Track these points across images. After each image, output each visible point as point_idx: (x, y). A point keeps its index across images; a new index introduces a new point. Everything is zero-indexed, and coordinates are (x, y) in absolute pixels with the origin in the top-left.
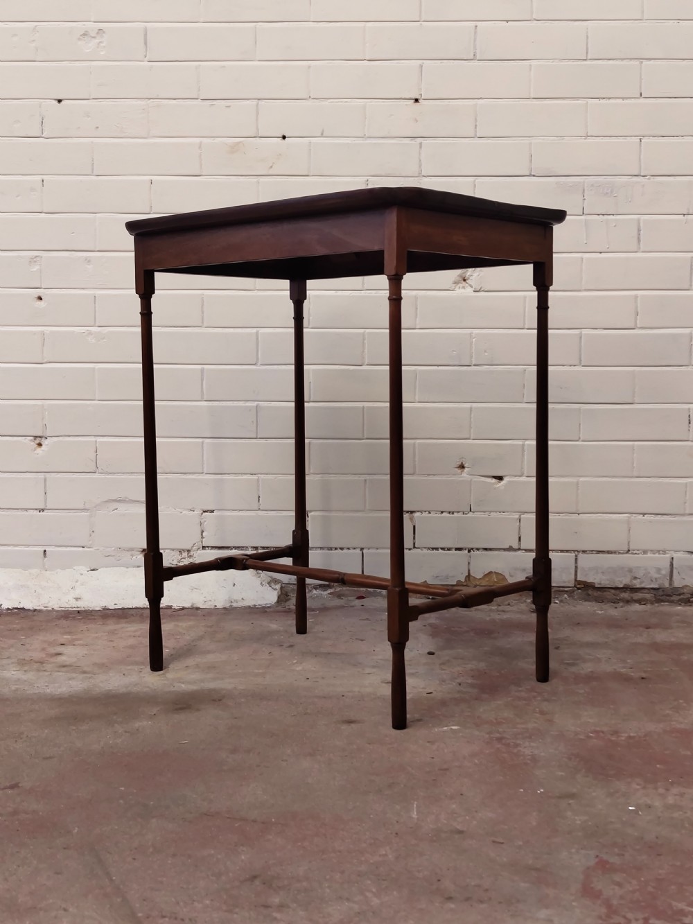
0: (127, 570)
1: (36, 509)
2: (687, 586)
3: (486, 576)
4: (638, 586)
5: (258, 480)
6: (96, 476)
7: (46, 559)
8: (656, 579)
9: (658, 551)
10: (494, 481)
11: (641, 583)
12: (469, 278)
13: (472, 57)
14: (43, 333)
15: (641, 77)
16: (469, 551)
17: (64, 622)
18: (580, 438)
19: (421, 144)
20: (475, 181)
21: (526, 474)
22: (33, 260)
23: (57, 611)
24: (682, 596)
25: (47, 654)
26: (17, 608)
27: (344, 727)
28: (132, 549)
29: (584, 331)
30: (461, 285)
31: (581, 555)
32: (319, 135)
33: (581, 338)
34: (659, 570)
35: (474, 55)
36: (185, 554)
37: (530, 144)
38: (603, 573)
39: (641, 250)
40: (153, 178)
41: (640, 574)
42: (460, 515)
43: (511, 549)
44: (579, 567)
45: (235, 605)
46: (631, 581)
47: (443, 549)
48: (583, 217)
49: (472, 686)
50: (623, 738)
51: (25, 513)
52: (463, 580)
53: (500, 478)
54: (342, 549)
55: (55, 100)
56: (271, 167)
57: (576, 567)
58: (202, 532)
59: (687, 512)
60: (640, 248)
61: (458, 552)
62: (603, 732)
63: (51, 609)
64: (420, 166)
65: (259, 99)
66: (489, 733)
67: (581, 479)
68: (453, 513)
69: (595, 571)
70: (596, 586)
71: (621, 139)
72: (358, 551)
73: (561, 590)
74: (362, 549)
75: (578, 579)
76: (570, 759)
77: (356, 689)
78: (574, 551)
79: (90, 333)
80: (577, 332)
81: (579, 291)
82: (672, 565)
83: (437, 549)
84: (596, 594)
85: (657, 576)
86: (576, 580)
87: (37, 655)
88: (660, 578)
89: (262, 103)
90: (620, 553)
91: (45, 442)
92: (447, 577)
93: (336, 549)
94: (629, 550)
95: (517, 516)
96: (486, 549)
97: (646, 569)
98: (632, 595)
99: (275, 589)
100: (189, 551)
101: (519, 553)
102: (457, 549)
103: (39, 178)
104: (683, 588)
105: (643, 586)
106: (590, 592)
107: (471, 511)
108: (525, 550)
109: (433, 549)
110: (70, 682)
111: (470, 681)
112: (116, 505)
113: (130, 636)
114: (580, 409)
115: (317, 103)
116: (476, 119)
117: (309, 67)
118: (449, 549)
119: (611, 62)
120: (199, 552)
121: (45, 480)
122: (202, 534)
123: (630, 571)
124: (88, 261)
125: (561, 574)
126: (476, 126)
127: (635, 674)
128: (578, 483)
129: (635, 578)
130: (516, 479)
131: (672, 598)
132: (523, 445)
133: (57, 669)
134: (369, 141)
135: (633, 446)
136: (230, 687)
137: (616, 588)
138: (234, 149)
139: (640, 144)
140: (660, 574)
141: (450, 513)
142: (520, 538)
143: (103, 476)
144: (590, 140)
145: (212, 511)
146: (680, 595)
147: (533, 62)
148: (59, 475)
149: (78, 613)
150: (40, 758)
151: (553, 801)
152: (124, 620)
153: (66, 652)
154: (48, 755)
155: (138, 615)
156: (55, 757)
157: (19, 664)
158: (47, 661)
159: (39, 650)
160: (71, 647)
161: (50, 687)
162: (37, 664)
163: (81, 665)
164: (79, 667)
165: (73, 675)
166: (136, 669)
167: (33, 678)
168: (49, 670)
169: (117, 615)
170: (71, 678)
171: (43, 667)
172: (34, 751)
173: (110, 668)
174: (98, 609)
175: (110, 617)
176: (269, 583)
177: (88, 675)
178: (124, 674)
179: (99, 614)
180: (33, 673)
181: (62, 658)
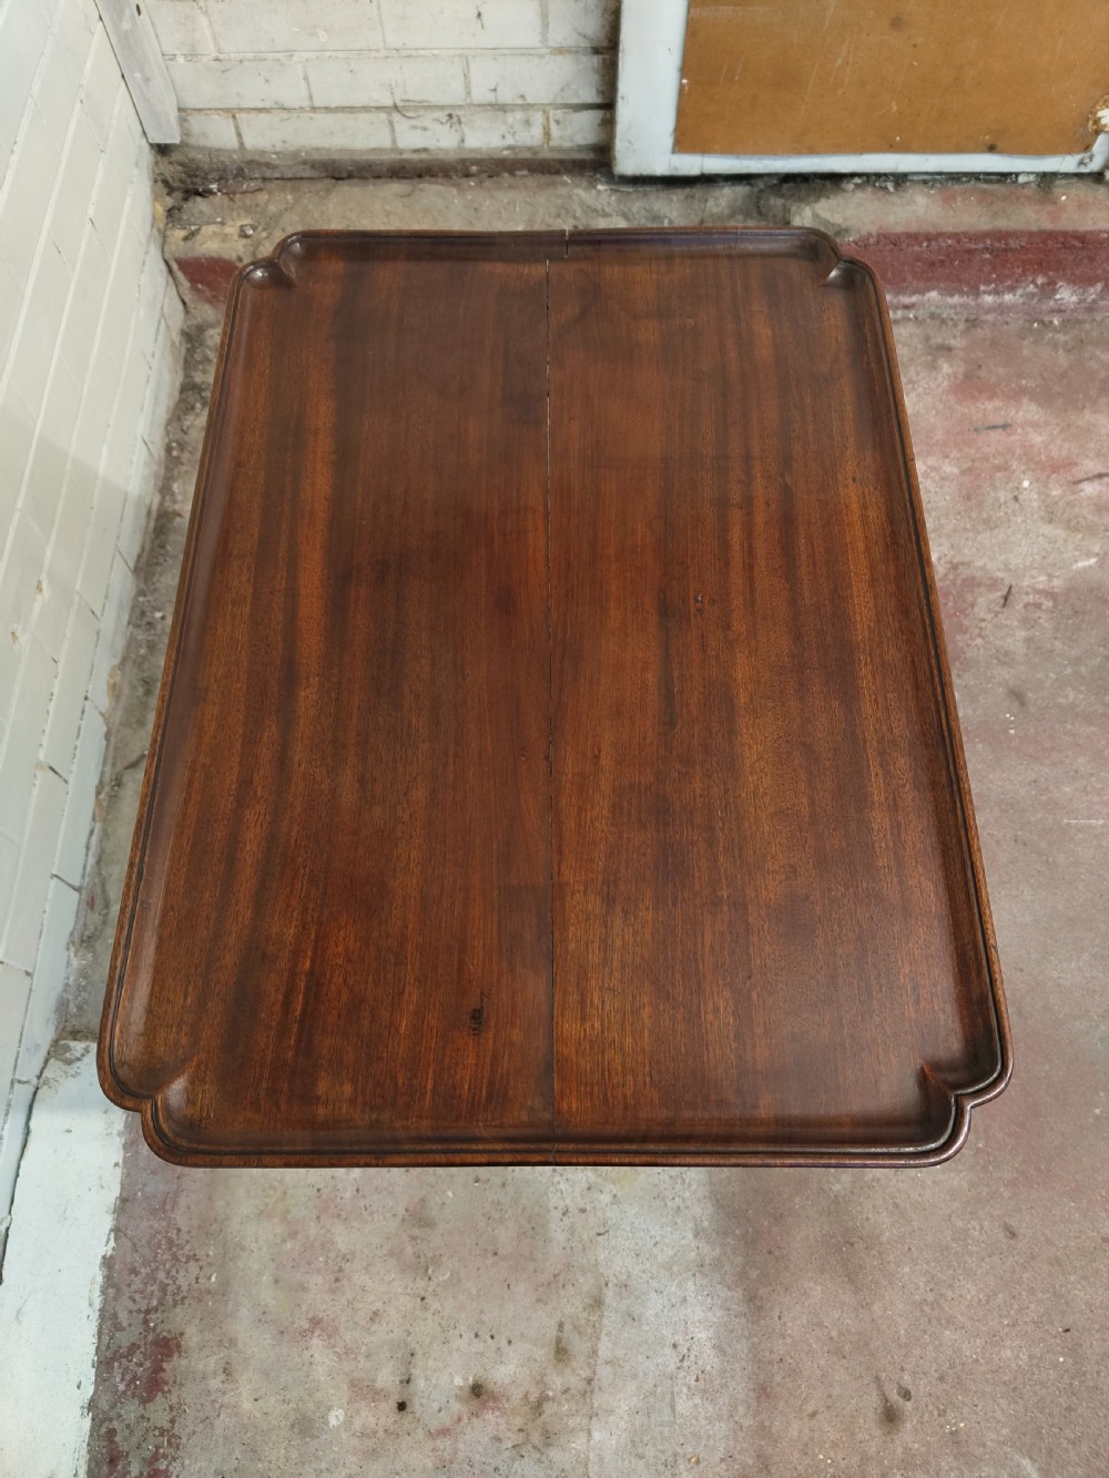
3: (108, 693)
9: (135, 443)
16: (87, 698)
31: (119, 545)
34: (145, 464)
44: (125, 556)
52: (105, 727)
57: (125, 560)
82: (145, 442)
96: (91, 671)
97: (142, 478)
130: (46, 562)
149: (113, 1461)
150: (1012, 1242)
151: (1032, 709)
152: (192, 1336)
153: (458, 1381)
154: (1001, 1235)
155: (153, 1316)
156: (1005, 1223)
157: (548, 1445)
158: (526, 1396)
159: (444, 1444)
160: (420, 1384)
161: (679, 1339)
162: (549, 1408)
163: (553, 1323)
164: (561, 1326)
165: (611, 1319)
166: (567, 1221)
167: (632, 1386)
168: (586, 1373)
169: (148, 1364)
170: (631, 1317)
171: (566, 1391)
172: (987, 1260)
173: (569, 1266)
174: (87, 1423)
175: (167, 1375)
176: (69, 1062)
177: (609, 1295)
178: (599, 1234)
179: (131, 1410)
180: (598, 1400)
181: (507, 1372)
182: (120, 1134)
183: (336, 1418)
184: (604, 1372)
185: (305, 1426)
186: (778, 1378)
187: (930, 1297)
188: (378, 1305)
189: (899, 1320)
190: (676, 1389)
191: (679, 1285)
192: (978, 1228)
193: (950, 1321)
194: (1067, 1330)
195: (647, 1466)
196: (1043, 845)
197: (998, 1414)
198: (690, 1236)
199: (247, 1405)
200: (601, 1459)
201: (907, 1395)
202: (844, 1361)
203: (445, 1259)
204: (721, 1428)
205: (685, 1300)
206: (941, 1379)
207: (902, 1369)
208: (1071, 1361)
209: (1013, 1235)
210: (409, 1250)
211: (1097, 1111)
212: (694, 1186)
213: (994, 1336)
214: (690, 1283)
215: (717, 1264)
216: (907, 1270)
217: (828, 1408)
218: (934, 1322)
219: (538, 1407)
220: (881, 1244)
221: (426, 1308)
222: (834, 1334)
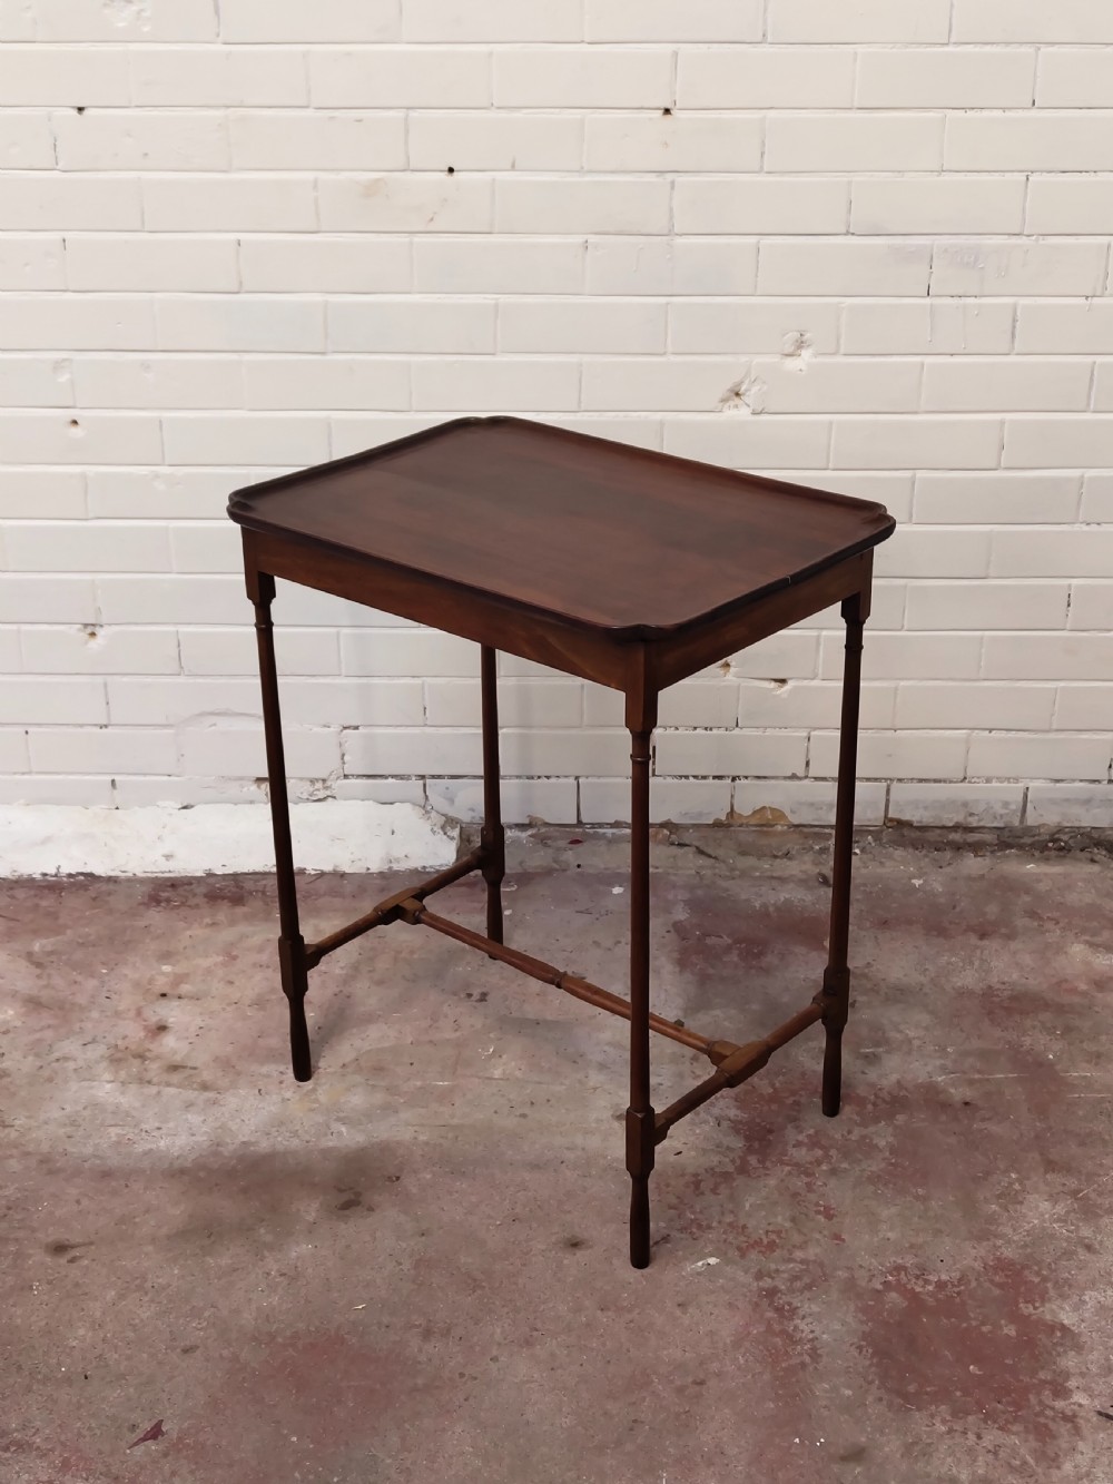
0: (236, 807)
1: (96, 725)
2: (1044, 824)
3: (755, 812)
4: (975, 825)
5: (423, 685)
6: (181, 680)
7: (115, 792)
8: (1001, 816)
9: (1008, 779)
10: (773, 684)
11: (979, 821)
12: (744, 394)
13: (759, 38)
14: (84, 476)
15: (1035, 74)
16: (734, 779)
17: (155, 917)
18: (903, 626)
19: (673, 183)
20: (759, 242)
21: (820, 676)
22: (58, 366)
23: (142, 881)
24: (1037, 838)
25: (145, 1027)
26: (82, 874)
27: (569, 1259)
28: (241, 779)
29: (919, 474)
30: (731, 403)
31: (895, 785)
32: (509, 167)
33: (913, 483)
34: (1006, 804)
35: (764, 35)
36: (319, 785)
37: (850, 183)
38: (926, 808)
39: (1016, 351)
40: (243, 236)
41: (980, 809)
42: (722, 731)
43: (794, 777)
44: (891, 800)
45: (396, 867)
46: (965, 818)
47: (695, 777)
48: (928, 301)
49: (736, 1127)
50: (930, 1288)
51: (80, 730)
52: (724, 818)
53: (783, 681)
54: (548, 777)
55: (73, 107)
56: (432, 219)
57: (888, 801)
58: (343, 755)
59: (1054, 727)
60: (1013, 348)
61: (716, 781)
62: (904, 1268)
63: (130, 875)
64: (671, 218)
65: (408, 108)
66: (759, 1276)
67: (902, 683)
68: (711, 729)
69: (913, 804)
70: (915, 824)
71: (996, 177)
72: (572, 781)
73: (865, 831)
74: (577, 778)
75: (890, 816)
76: (860, 1348)
77: (579, 1140)
78: (886, 779)
79: (157, 476)
80: (908, 474)
81: (916, 413)
82: (1026, 796)
83: (687, 777)
84: (915, 834)
85: (1003, 811)
86: (886, 816)
87: (133, 1032)
88: (1007, 814)
89: (414, 114)
90: (951, 782)
91: (100, 632)
92: (700, 815)
93: (539, 777)
94: (965, 778)
95: (805, 734)
96: (758, 777)
97: (988, 803)
98: (964, 836)
99: (452, 838)
100: (324, 781)
101: (806, 782)
102: (715, 777)
103: (57, 236)
104: (1038, 827)
105: (981, 824)
106: (906, 831)
107: (737, 726)
108: (815, 778)
109: (681, 777)
110: (189, 1116)
111: (733, 1113)
112: (214, 719)
113: (254, 965)
114: (905, 586)
115: (503, 114)
116: (763, 144)
117: (490, 54)
118: (704, 777)
119: (988, 49)
120: (339, 781)
121: (105, 685)
122: (343, 759)
123: (965, 804)
124: (146, 366)
125: (867, 809)
126: (762, 154)
127: (958, 1093)
128: (896, 689)
129: (972, 814)
130: (806, 683)
131: (1022, 841)
132: (818, 637)
133: (165, 1077)
134: (588, 178)
135: (982, 638)
136: (406, 1135)
137: (944, 827)
138: (371, 190)
139: (1026, 187)
140: (1006, 808)
141: (706, 729)
142: (808, 764)
143: (191, 680)
144: (947, 177)
145: (357, 728)
146: (1034, 836)
147: (860, 49)
148: (125, 679)
149: (173, 886)
150: (179, 1350)
151: (836, 1468)
152: (240, 910)
153: (171, 1020)
154: (188, 1343)
155: (260, 894)
156: (198, 1347)
157: (111, 1061)
158: (149, 1050)
159: (132, 1013)
160: (176, 1003)
161: (163, 1131)
162: (137, 1062)
163: (198, 1064)
164: (195, 1068)
165: (191, 1095)
166: (275, 1074)
167: (137, 1104)
168: (155, 1080)
169: (229, 894)
170: (189, 1106)
171: (145, 1070)
172: (168, 1329)
173: (239, 1074)
174: (200, 874)
175: (219, 901)
176: (443, 828)
177: (211, 1095)
178: (260, 1091)
179: (202, 890)
180: (133, 1087)
181: (169, 1042)
182: (390, 868)
183: (166, 968)
184: (154, 1090)
185: (166, 957)
186: (114, 1184)
187: (149, 1284)
188: (237, 983)
189: (134, 1263)
190: (127, 1128)
191: (206, 1132)
192: (199, 1326)
193: (122, 1297)
194: (86, 1378)
195: (77, 1112)
196: (629, 1447)
197: (33, 1318)
198: (245, 1139)
199: (189, 933)
200: (92, 1088)
201: (72, 1261)
202: (112, 1224)
203: (262, 1013)
204: (89, 1150)
205: (193, 1135)
206: (77, 1285)
207: (94, 1260)
208: (59, 1376)
209: (186, 1351)
210: (273, 997)
211: (295, 1439)
212: (286, 1143)
213: (99, 1325)
214: (205, 1138)
215: (216, 1154)
216: (176, 1272)
217: (80, 1211)
218: (125, 1285)
219: (141, 1057)
220: (204, 1256)
221: (229, 1005)
222: (137, 1220)
